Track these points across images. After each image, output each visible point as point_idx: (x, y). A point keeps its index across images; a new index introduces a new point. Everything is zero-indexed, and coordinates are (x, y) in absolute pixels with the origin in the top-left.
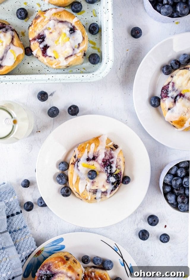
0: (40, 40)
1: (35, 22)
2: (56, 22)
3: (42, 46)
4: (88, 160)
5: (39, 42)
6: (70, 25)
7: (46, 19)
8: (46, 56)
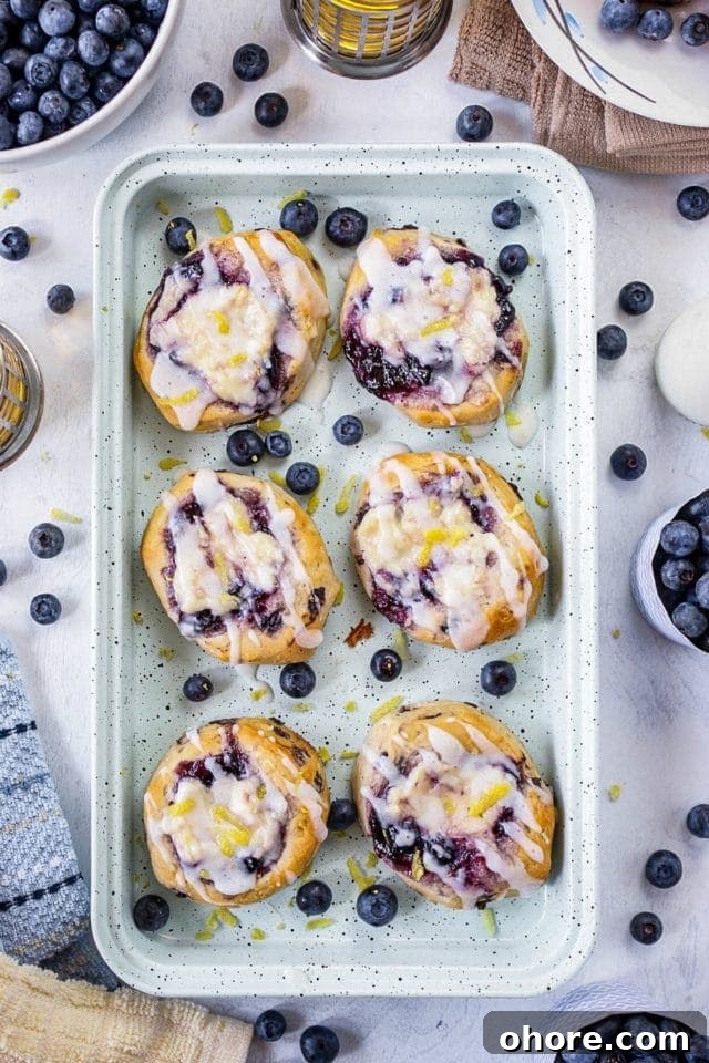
0: (227, 759)
1: (284, 747)
2: (281, 816)
3: (210, 765)
4: (507, 815)
5: (222, 756)
6: (273, 857)
7: (289, 786)
8: (179, 773)
